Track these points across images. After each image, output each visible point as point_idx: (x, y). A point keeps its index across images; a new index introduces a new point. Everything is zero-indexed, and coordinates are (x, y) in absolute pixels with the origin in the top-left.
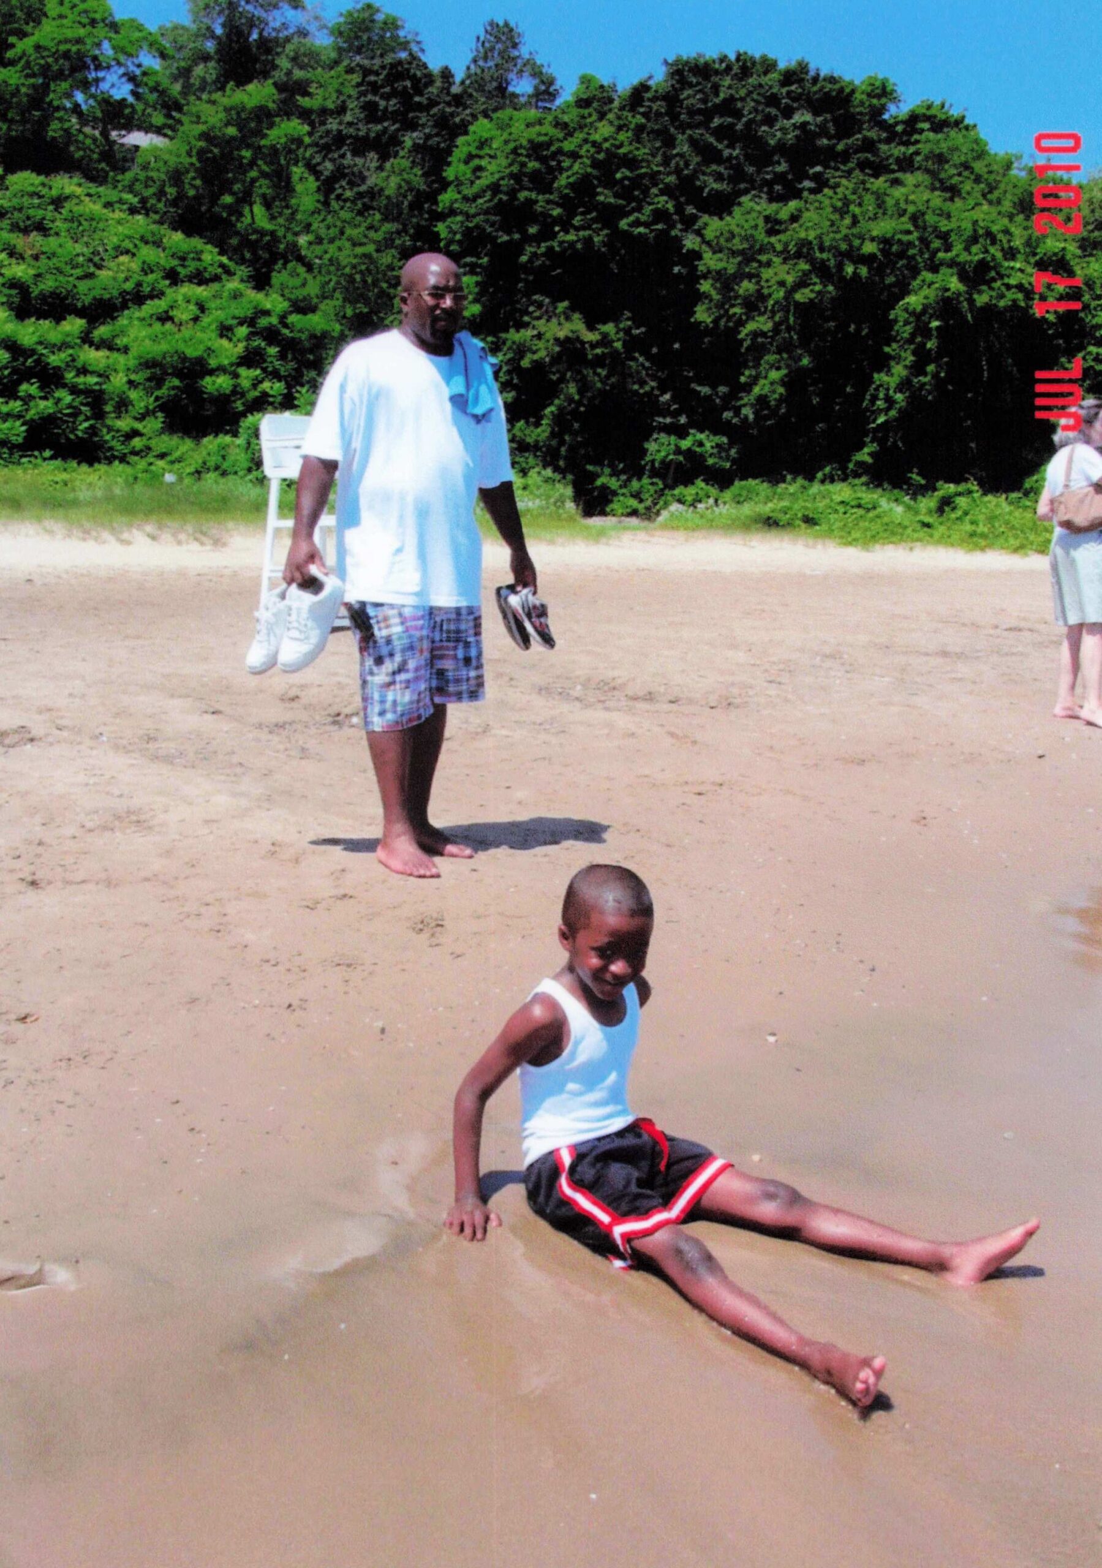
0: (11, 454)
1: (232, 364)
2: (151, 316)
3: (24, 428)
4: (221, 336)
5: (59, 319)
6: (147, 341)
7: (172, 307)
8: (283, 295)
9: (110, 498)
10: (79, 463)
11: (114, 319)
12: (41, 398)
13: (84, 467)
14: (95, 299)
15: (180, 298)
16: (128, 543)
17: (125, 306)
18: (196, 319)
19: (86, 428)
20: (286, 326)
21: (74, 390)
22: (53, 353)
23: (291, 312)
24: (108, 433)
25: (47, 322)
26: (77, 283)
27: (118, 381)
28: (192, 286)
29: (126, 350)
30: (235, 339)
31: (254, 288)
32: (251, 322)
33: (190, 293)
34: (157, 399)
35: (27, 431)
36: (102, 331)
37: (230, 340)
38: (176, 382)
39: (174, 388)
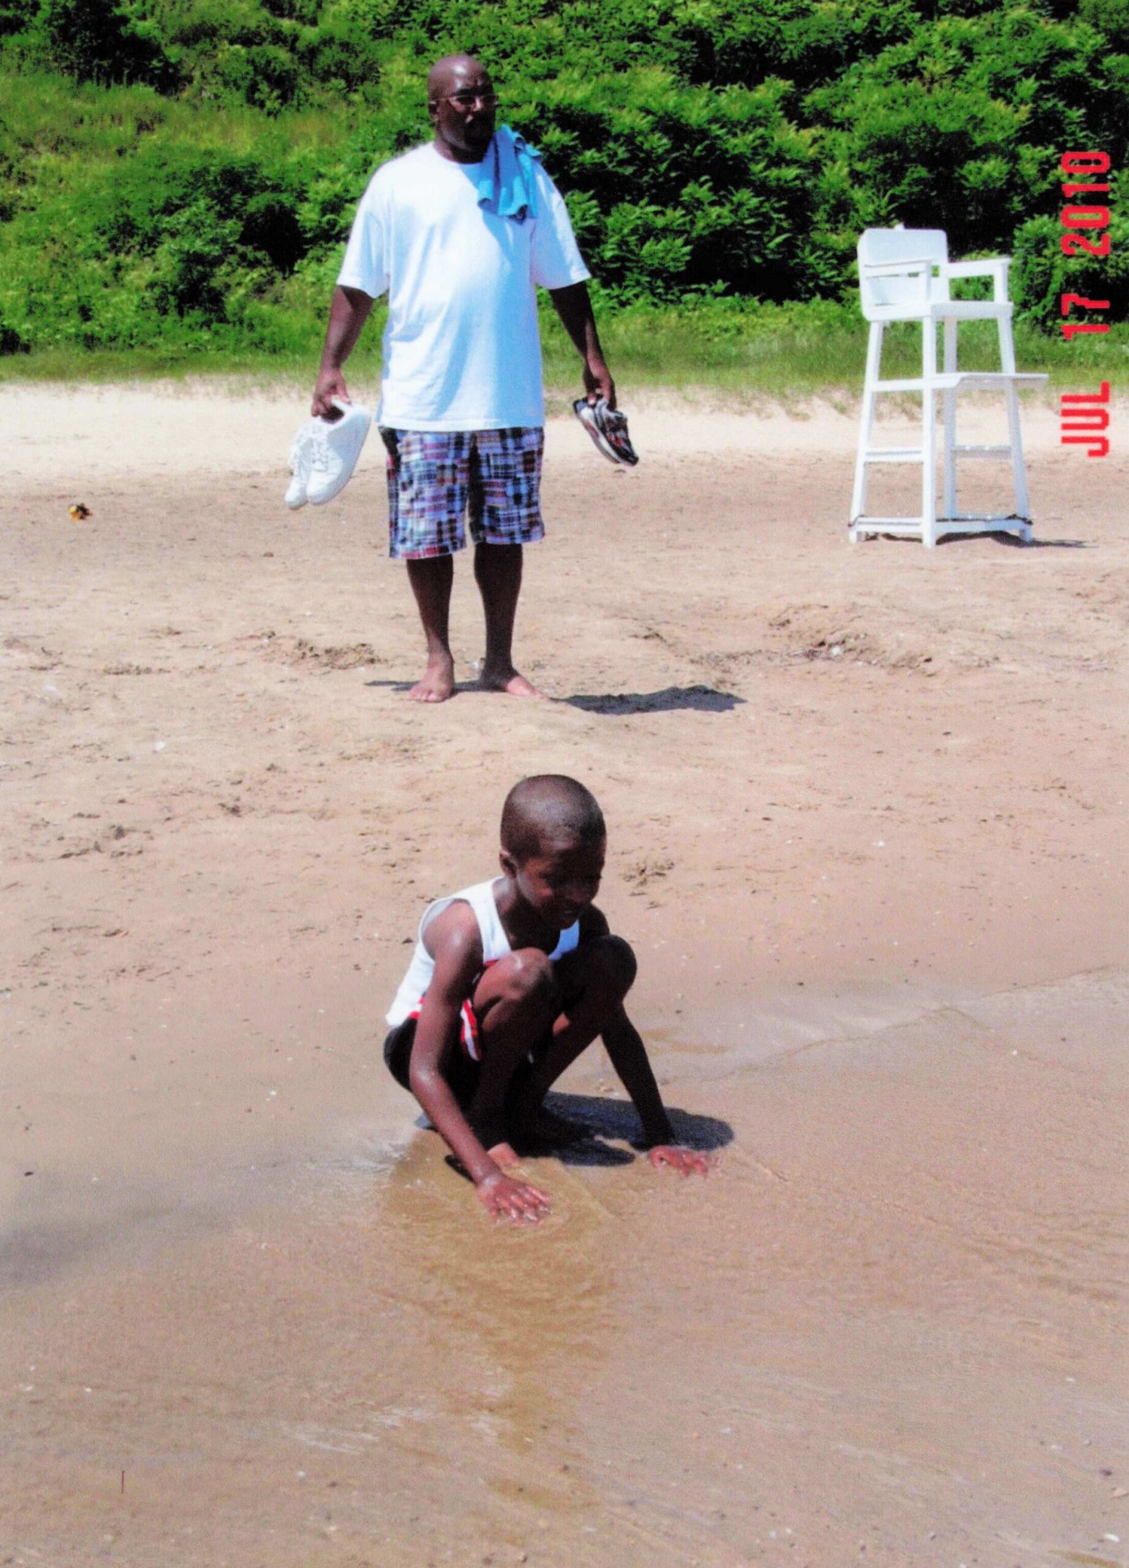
0: (668, 288)
1: (1007, 140)
2: (891, 69)
3: (688, 248)
4: (995, 96)
5: (753, 81)
6: (882, 111)
7: (922, 54)
8: (1096, 25)
9: (789, 351)
10: (761, 301)
11: (835, 77)
12: (712, 204)
13: (770, 306)
14: (808, 46)
15: (936, 38)
16: (805, 417)
17: (852, 57)
18: (957, 71)
19: (779, 245)
20: (1098, 74)
21: (762, 189)
22: (735, 135)
23: (1107, 53)
24: (812, 253)
25: (736, 87)
26: (782, 25)
27: (836, 174)
28: (956, 18)
29: (846, 125)
30: (1016, 99)
31: (1052, 16)
32: (1041, 70)
33: (951, 30)
34: (893, 199)
35: (691, 253)
36: (818, 97)
37: (1009, 102)
38: (922, 172)
39: (918, 181)
